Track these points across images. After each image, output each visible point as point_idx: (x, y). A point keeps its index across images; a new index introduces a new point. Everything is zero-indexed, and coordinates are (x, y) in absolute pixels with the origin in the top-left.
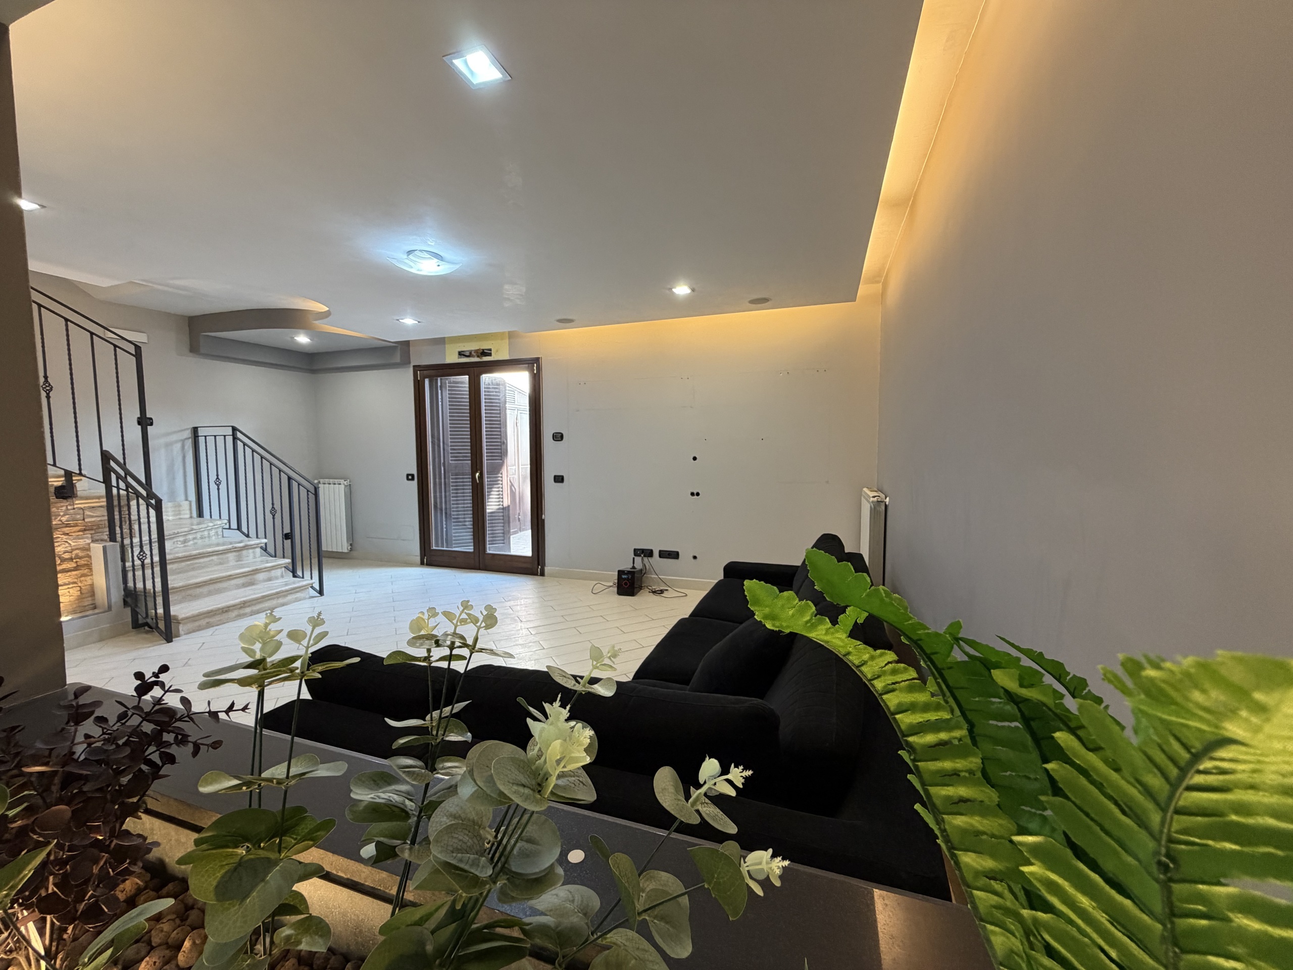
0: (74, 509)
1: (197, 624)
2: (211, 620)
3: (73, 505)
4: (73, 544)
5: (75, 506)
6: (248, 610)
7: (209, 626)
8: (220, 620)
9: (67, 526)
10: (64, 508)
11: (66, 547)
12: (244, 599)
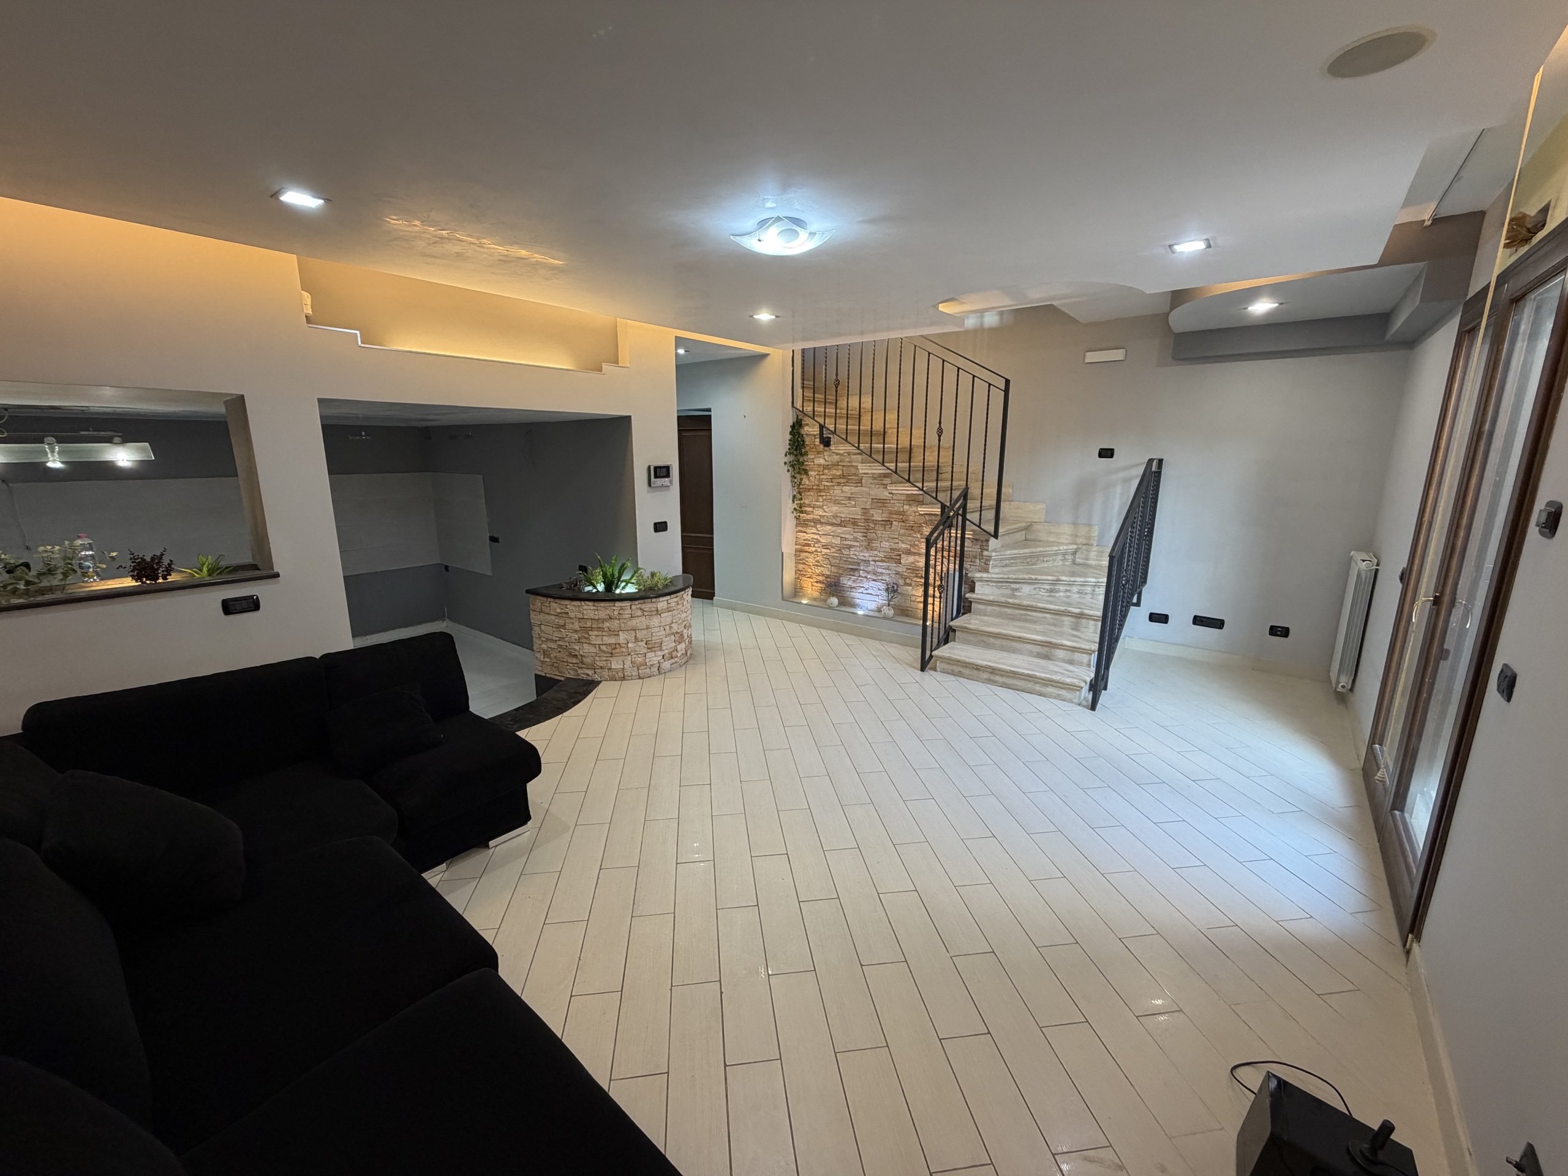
2: (964, 671)
7: (960, 674)
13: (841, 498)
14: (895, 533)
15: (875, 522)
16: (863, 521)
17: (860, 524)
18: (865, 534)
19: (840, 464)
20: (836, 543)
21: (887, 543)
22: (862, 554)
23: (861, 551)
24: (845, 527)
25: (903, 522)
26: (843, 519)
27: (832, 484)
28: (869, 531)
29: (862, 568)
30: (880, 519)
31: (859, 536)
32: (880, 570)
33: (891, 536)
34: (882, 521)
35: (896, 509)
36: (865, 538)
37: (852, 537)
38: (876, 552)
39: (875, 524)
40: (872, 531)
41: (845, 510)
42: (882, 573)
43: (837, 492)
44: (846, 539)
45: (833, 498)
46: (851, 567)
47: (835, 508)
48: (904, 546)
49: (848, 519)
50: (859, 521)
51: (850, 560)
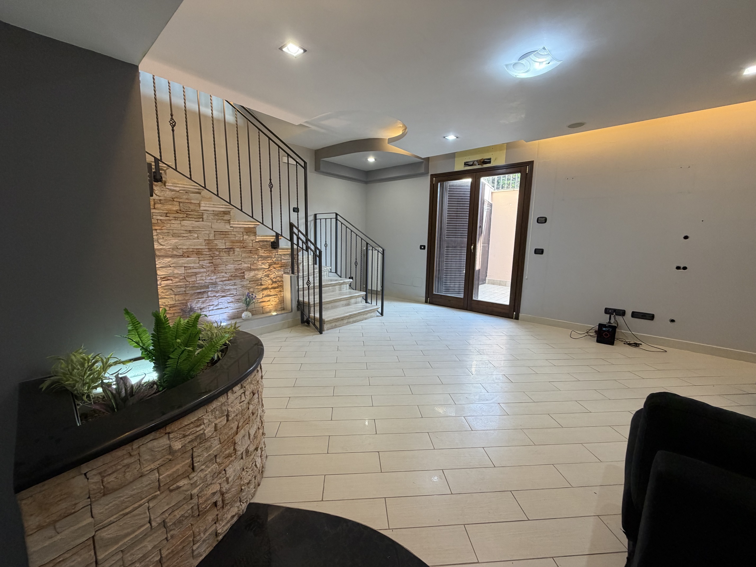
0: (278, 255)
1: (331, 325)
2: (337, 324)
3: (277, 252)
4: (277, 274)
5: (279, 253)
6: (351, 320)
7: (336, 327)
8: (340, 324)
9: (275, 263)
10: (274, 254)
11: (274, 275)
12: (351, 314)
13: (182, 232)
14: (239, 257)
15: (218, 250)
16: (207, 250)
17: (205, 253)
18: (211, 261)
19: (175, 200)
20: (180, 272)
21: (232, 265)
22: (209, 278)
23: (209, 276)
24: (188, 257)
25: (244, 248)
26: (184, 251)
27: (168, 218)
28: (214, 258)
29: (210, 289)
30: (224, 247)
31: (206, 263)
32: (228, 287)
33: (235, 259)
34: (226, 248)
35: (237, 238)
36: (212, 264)
37: (198, 265)
38: (223, 274)
39: (220, 252)
40: (217, 258)
41: (188, 242)
42: (229, 289)
43: (175, 225)
44: (190, 268)
45: (171, 231)
46: (199, 291)
47: (174, 241)
48: (246, 265)
49: (191, 250)
50: (203, 250)
51: (197, 285)
